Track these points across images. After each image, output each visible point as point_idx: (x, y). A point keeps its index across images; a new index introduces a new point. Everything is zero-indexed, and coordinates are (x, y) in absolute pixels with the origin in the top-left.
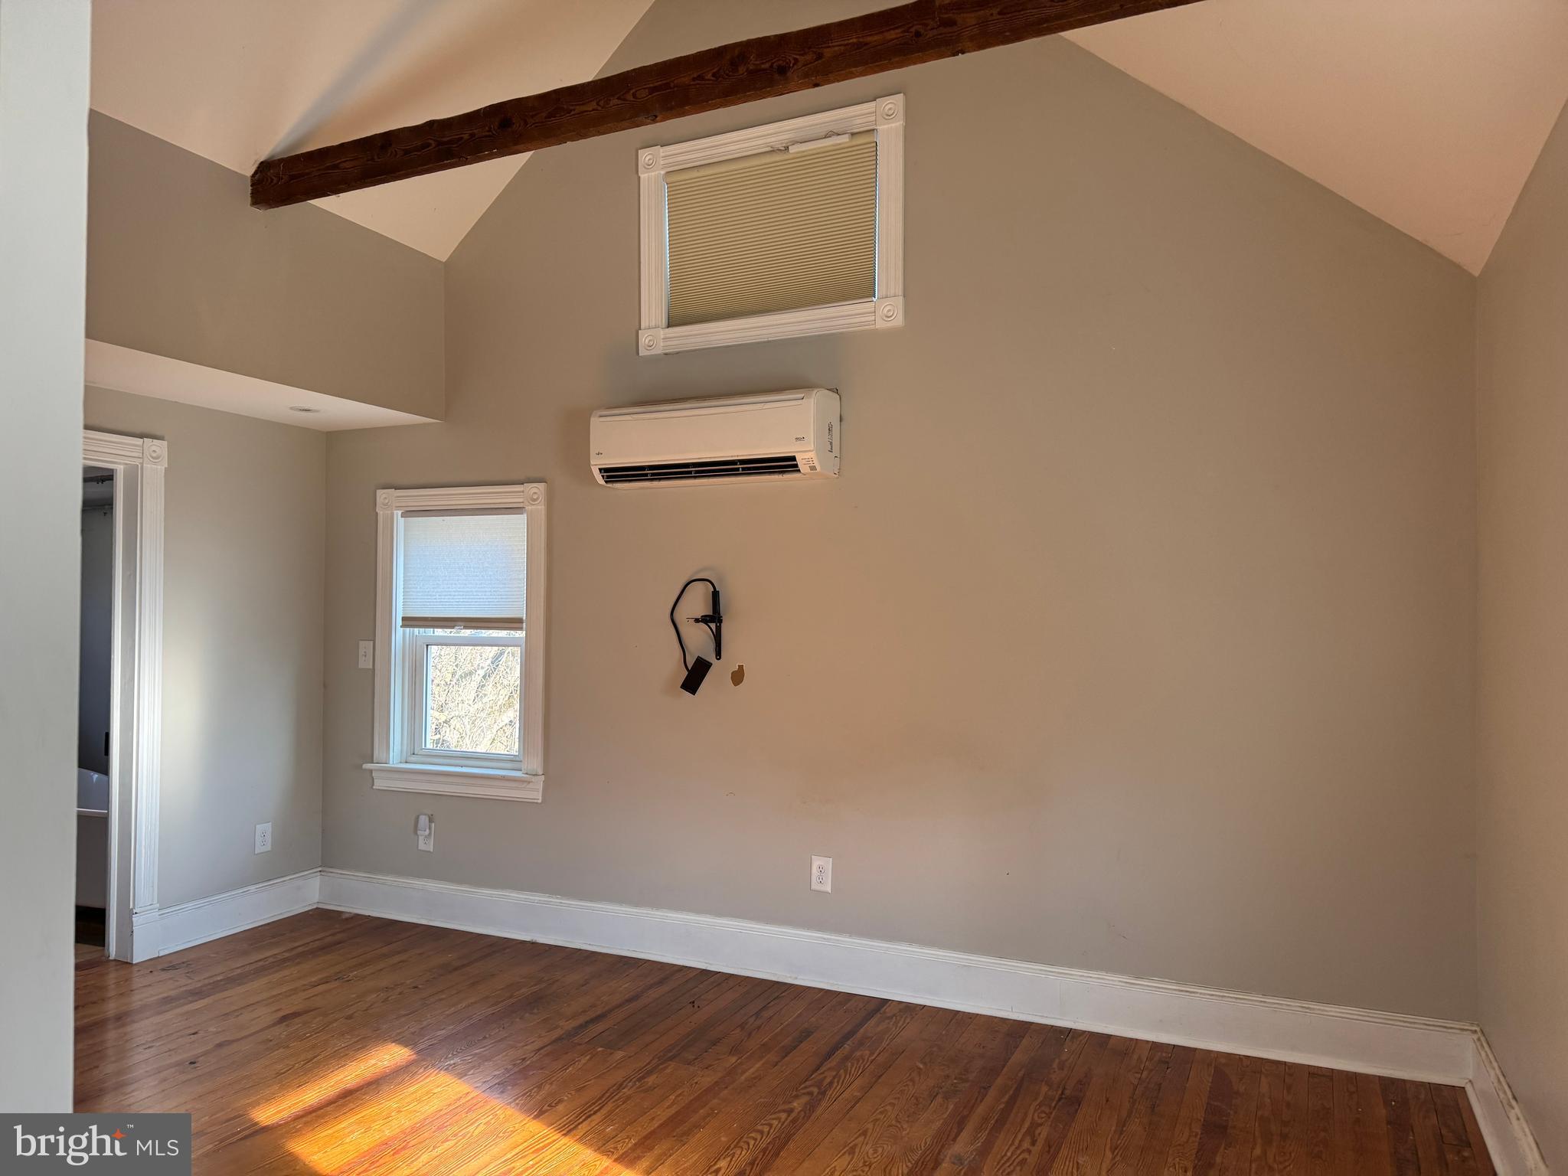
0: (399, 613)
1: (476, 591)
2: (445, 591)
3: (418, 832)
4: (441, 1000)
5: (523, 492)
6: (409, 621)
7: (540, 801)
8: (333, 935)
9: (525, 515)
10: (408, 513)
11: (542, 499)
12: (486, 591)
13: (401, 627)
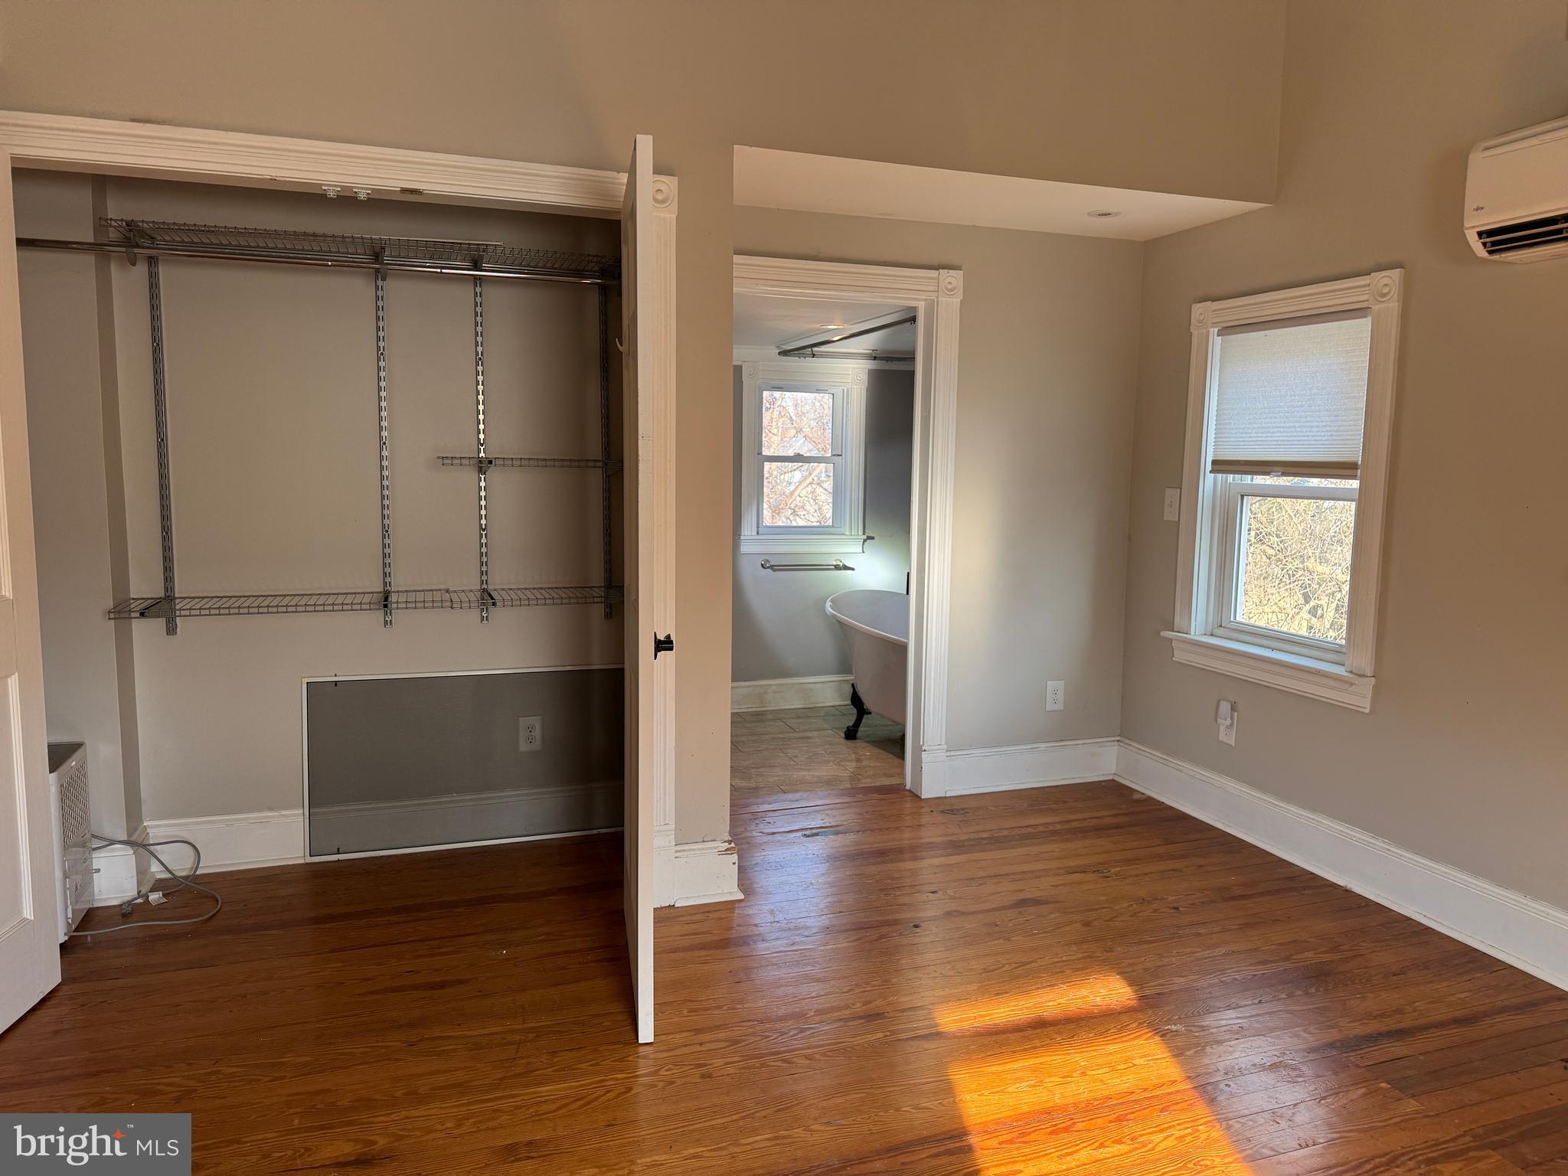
0: (1209, 455)
1: (1299, 427)
2: (1263, 428)
3: (1219, 720)
4: (1199, 935)
5: (1369, 285)
6: (1221, 466)
7: (1367, 711)
8: (1115, 816)
9: (1370, 319)
10: (1227, 330)
11: (1395, 291)
12: (1312, 427)
13: (1211, 472)
